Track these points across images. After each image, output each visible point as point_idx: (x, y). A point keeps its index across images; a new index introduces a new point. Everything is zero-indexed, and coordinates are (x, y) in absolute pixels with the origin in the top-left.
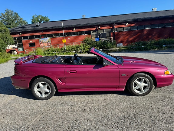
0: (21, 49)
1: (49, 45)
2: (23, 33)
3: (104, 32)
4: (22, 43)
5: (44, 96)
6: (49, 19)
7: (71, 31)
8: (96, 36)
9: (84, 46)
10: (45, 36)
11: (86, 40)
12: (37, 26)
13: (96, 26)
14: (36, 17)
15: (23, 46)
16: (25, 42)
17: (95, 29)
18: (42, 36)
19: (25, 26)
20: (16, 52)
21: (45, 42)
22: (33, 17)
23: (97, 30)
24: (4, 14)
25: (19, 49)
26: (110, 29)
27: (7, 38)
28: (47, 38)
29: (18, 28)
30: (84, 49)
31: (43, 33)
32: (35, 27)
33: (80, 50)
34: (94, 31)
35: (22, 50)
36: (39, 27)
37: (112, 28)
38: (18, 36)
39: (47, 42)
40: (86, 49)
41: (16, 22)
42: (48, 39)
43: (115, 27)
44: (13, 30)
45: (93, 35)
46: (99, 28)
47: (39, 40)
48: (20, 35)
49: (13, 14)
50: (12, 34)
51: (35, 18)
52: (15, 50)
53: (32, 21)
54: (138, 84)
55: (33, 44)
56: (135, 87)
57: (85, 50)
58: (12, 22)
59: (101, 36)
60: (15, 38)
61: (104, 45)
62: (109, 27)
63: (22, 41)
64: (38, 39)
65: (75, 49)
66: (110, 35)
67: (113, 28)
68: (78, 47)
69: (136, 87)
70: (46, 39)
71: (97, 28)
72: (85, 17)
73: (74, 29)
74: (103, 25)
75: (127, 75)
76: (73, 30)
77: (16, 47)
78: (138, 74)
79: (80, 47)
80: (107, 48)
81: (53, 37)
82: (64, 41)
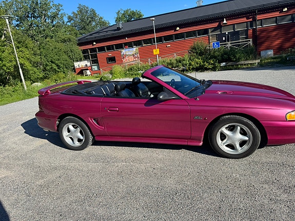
0: (95, 68)
1: (136, 59)
2: (98, 41)
3: (234, 29)
4: (97, 58)
5: (77, 144)
6: (142, 13)
7: (171, 32)
8: (219, 38)
9: (190, 59)
10: (130, 45)
11: (194, 48)
12: (119, 29)
13: (219, 19)
14: (123, 12)
15: (98, 63)
16: (101, 56)
17: (216, 25)
18: (126, 44)
19: (103, 30)
20: (88, 72)
21: (130, 54)
22: (118, 13)
23: (220, 27)
24: (76, 12)
25: (93, 67)
26: (247, 22)
27: (71, 52)
28: (133, 47)
29: (91, 35)
30: (190, 64)
31: (127, 40)
32: (115, 30)
33: (184, 66)
34: (215, 29)
35: (97, 69)
36: (122, 30)
37: (251, 20)
38: (90, 46)
39: (133, 55)
40: (193, 63)
41: (94, 23)
42: (135, 50)
43: (258, 17)
44: (85, 37)
45: (212, 37)
46: (225, 22)
47: (121, 52)
48: (93, 45)
49: (89, 12)
50: (80, 44)
51: (120, 15)
52: (87, 69)
53: (116, 21)
54: (228, 135)
55: (112, 60)
56: (222, 140)
57: (191, 67)
58: (88, 25)
59: (228, 37)
60: (84, 51)
61: (229, 55)
62: (244, 20)
63: (96, 54)
64: (119, 50)
65: (175, 65)
66: (247, 34)
67: (254, 20)
68: (180, 62)
69: (225, 141)
70: (131, 49)
71: (220, 24)
72: (202, 4)
73: (178, 28)
74: (232, 16)
75: (205, 119)
76: (176, 30)
77: (89, 64)
78: (227, 117)
79: (184, 60)
80: (235, 61)
81: (142, 45)
82: (156, 52)
